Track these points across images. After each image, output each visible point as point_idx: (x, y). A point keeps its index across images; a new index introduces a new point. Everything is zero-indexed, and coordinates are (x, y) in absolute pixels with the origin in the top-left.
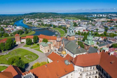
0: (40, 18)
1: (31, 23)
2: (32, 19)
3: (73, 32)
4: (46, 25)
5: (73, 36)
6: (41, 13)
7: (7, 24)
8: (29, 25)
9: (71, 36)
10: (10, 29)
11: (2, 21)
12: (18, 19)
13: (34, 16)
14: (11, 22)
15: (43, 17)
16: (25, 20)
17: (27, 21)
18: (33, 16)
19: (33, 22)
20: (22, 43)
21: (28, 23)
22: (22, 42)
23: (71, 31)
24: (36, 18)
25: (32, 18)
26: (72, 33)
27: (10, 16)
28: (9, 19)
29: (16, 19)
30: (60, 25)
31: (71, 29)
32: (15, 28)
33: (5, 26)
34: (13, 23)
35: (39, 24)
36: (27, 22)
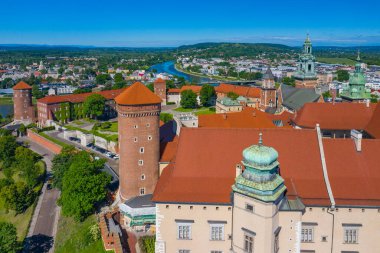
0: (226, 56)
1: (196, 69)
2: (202, 60)
3: (312, 68)
4: (243, 74)
5: (309, 79)
6: (230, 45)
7: (132, 68)
8: (192, 73)
9: (306, 79)
10: (140, 78)
11: (119, 60)
12: (161, 59)
13: (208, 50)
14: (141, 64)
15: (237, 56)
16: (181, 62)
17: (184, 64)
18: (204, 52)
19: (205, 66)
20: (171, 104)
21: (189, 68)
22: (170, 101)
23: (305, 66)
24: (214, 56)
25: (203, 57)
26: (307, 70)
27: (140, 51)
28: (136, 57)
29: (156, 59)
30: (289, 75)
31: (306, 61)
32: (152, 76)
33: (126, 71)
34: (147, 67)
35: (221, 72)
36: (186, 65)
